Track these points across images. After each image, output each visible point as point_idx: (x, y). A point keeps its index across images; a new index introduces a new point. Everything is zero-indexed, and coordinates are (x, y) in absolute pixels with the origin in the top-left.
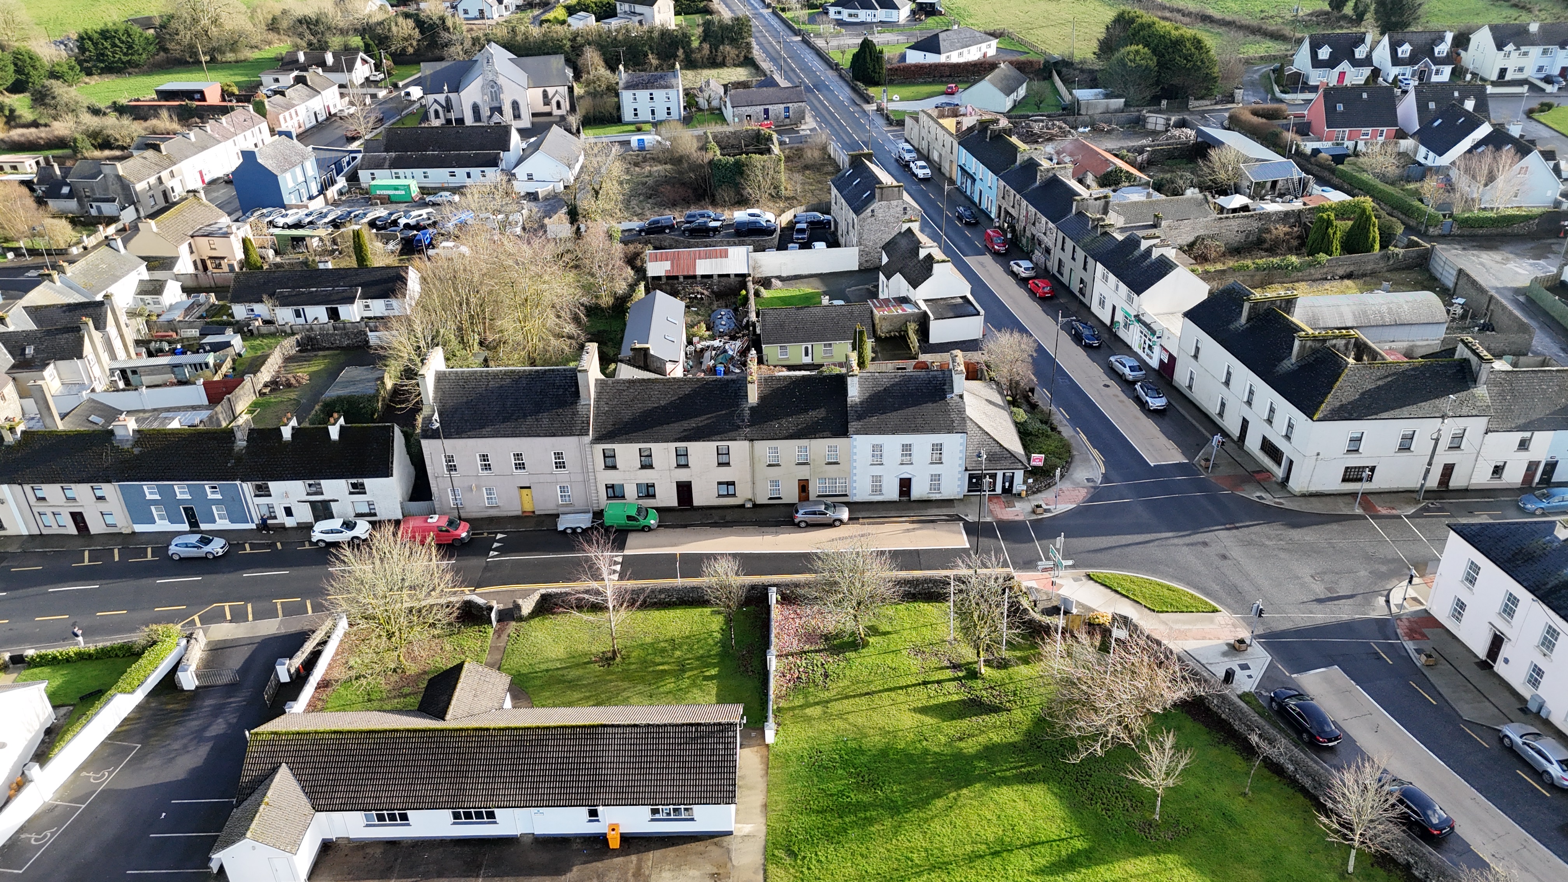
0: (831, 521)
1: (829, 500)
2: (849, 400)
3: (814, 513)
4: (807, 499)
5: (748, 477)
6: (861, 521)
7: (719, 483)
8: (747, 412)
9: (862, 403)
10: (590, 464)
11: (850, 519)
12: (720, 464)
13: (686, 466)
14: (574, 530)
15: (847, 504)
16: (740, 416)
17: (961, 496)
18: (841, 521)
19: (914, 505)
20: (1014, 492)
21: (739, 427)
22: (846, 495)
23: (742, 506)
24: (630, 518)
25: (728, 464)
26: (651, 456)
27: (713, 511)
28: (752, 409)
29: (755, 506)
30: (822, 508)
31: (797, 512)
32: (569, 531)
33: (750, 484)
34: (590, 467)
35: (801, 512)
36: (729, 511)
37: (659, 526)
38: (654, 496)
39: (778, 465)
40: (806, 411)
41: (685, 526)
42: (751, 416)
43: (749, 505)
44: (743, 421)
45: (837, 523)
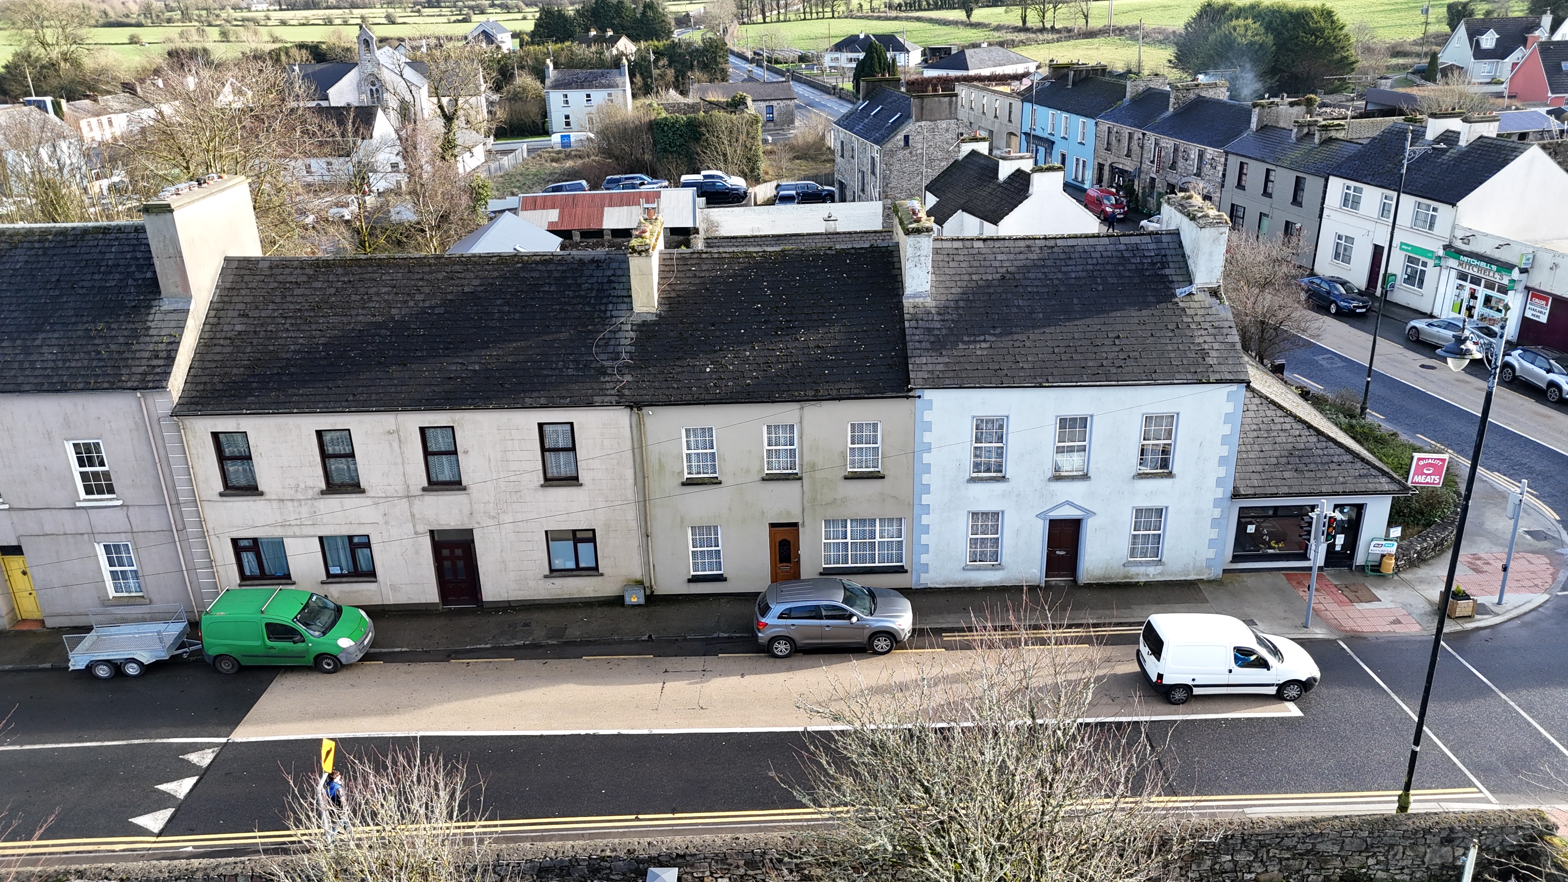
0: (863, 638)
1: (857, 582)
2: (907, 302)
3: (815, 613)
4: (795, 575)
5: (631, 515)
6: (947, 637)
7: (550, 536)
8: (628, 336)
9: (943, 311)
10: (180, 478)
11: (916, 632)
12: (550, 481)
13: (456, 485)
14: (117, 667)
15: (906, 592)
16: (609, 346)
17: (1216, 572)
18: (891, 636)
19: (1088, 595)
20: (1360, 559)
21: (602, 371)
22: (901, 570)
23: (618, 601)
24: (277, 631)
25: (573, 480)
26: (352, 455)
27: (536, 616)
28: (645, 328)
29: (653, 599)
30: (838, 599)
31: (765, 610)
32: (103, 672)
33: (635, 541)
34: (182, 488)
35: (777, 609)
36: (580, 614)
37: (367, 657)
38: (371, 575)
39: (715, 482)
40: (790, 330)
41: (448, 656)
42: (636, 343)
43: (635, 598)
44: (617, 356)
45: (882, 644)
